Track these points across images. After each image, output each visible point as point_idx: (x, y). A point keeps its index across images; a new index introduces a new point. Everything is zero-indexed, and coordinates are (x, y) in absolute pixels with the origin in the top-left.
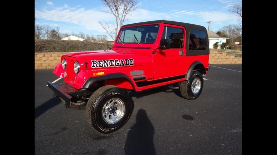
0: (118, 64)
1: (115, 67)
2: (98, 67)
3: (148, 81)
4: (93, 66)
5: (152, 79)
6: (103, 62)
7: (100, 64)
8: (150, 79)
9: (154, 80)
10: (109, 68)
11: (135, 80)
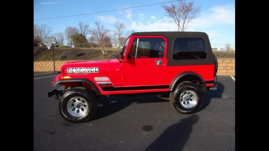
0: (85, 71)
1: (83, 73)
2: (71, 73)
3: (114, 87)
4: (68, 72)
5: (119, 86)
6: (75, 69)
7: (72, 70)
8: (117, 86)
9: (122, 87)
10: (79, 74)
11: (100, 85)
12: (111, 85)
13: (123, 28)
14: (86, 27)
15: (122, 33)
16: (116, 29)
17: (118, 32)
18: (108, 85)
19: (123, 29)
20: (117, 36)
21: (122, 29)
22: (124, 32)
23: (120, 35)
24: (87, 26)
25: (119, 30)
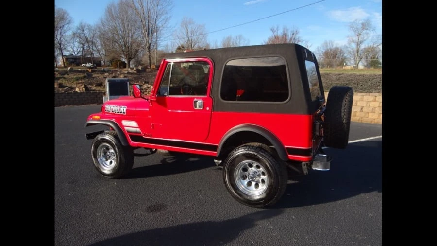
0: (116, 110)
1: (114, 114)
3: (144, 137)
8: (146, 135)
11: (128, 132)
12: (140, 133)
13: (367, 29)
14: (293, 34)
15: (365, 40)
16: (353, 33)
17: (356, 39)
18: (136, 133)
19: (368, 31)
20: (354, 46)
21: (365, 31)
22: (368, 37)
23: (359, 44)
24: (295, 32)
25: (359, 35)
